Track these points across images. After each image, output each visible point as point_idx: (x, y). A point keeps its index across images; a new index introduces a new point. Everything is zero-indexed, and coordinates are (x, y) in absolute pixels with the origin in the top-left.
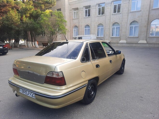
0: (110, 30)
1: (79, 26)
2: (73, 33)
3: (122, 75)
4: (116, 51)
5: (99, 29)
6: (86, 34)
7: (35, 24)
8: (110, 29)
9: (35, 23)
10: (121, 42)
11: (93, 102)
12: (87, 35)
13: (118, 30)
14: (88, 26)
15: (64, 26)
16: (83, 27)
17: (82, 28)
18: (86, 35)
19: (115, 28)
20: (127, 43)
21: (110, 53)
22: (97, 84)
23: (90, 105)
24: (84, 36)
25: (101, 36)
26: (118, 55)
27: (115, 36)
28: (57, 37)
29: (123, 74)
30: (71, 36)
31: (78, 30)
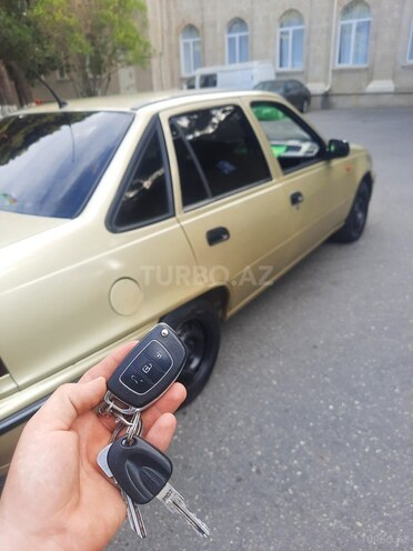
0: (329, 38)
1: (203, 27)
2: (178, 56)
3: (355, 245)
4: (327, 142)
5: (287, 33)
6: (232, 60)
7: (9, 26)
8: (329, 31)
9: (8, 21)
10: (374, 86)
11: (199, 398)
12: (238, 65)
13: (363, 36)
14: (238, 23)
15: (135, 31)
16: (221, 27)
17: (218, 36)
18: (233, 66)
19: (351, 25)
20: (397, 93)
21: (300, 154)
22: (224, 313)
23: (184, 413)
24: (227, 67)
25: (293, 66)
26: (336, 162)
27: (349, 64)
28: (109, 79)
29: (361, 242)
30: (172, 72)
31: (199, 42)
